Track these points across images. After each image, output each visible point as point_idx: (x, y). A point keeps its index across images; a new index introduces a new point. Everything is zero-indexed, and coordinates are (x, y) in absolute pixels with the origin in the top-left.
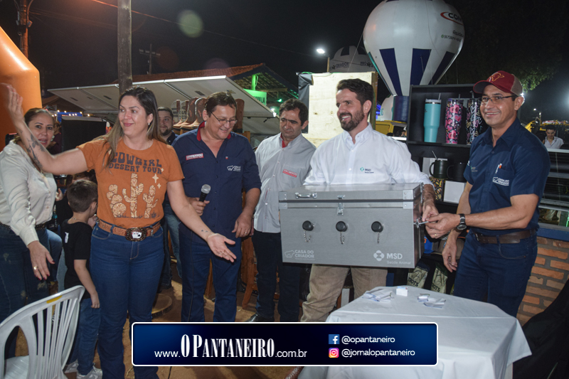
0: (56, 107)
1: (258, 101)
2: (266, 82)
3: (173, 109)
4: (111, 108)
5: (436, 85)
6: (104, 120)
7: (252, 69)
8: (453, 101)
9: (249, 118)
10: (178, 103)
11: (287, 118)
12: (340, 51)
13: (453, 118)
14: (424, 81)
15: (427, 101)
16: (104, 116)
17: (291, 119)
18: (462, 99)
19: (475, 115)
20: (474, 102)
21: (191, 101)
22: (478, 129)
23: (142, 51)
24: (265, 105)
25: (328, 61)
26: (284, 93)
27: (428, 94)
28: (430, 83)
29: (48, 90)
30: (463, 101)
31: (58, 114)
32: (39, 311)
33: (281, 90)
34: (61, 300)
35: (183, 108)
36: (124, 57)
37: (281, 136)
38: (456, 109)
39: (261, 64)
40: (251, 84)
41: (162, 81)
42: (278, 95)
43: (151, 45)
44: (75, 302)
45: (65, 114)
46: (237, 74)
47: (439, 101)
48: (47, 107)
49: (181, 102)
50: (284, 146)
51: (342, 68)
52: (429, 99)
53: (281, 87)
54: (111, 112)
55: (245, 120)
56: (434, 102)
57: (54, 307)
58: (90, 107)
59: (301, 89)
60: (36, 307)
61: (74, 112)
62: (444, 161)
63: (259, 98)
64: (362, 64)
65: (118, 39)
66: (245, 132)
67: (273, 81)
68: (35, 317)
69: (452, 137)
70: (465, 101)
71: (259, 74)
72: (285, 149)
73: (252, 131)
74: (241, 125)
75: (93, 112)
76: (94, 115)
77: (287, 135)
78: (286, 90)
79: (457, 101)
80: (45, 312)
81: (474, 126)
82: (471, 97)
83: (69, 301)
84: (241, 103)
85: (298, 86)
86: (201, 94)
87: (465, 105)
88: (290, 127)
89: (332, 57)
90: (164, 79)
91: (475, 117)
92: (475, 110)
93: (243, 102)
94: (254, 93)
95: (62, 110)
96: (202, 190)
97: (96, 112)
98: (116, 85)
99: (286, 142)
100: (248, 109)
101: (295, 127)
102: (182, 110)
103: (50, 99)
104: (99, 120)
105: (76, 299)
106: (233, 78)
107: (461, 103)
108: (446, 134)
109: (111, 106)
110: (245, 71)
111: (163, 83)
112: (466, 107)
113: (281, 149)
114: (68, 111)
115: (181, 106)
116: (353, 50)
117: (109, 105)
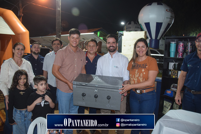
2: (103, 34)
7: (98, 30)
12: (128, 23)
25: (125, 27)
39: (101, 28)
40: (97, 35)
43: (62, 22)
46: (92, 31)
64: (136, 27)
65: (56, 20)
71: (100, 31)
110: (95, 30)
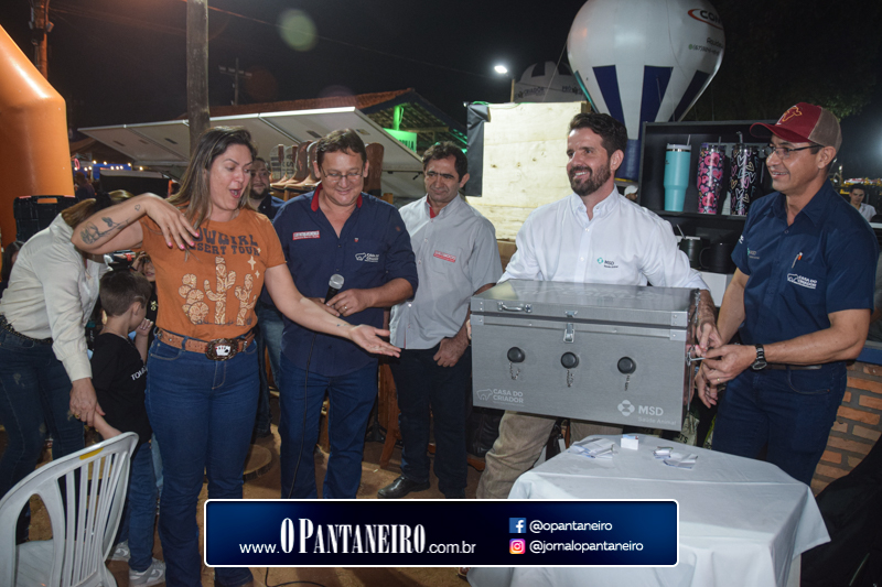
0: (90, 155)
1: (404, 146)
2: (416, 117)
3: (273, 159)
4: (177, 158)
5: (679, 122)
6: (166, 177)
7: (394, 97)
8: (710, 148)
9: (390, 172)
10: (281, 149)
11: (438, 171)
12: (531, 69)
13: (710, 174)
14: (662, 117)
15: (669, 147)
16: (166, 170)
17: (443, 172)
18: (723, 144)
19: (744, 169)
20: (743, 149)
21: (301, 146)
22: (748, 191)
23: (224, 69)
24: (414, 152)
25: (513, 84)
26: (444, 134)
27: (670, 136)
28: (671, 120)
29: (79, 130)
30: (724, 147)
31: (94, 167)
32: (68, 471)
33: (439, 129)
34: (102, 454)
35: (288, 157)
36: (197, 79)
37: (428, 200)
38: (715, 160)
39: (409, 89)
40: (392, 120)
41: (256, 115)
42: (433, 137)
43: (237, 60)
44: (123, 457)
45: (105, 167)
46: (370, 105)
47: (688, 147)
48: (77, 155)
49: (286, 148)
50: (433, 215)
51: (534, 96)
52: (672, 144)
53: (439, 125)
54: (176, 163)
55: (385, 177)
56: (680, 148)
57: (91, 465)
58: (143, 156)
59: (471, 128)
60: (65, 465)
61: (119, 163)
62: (695, 241)
63: (406, 142)
64: (565, 89)
65: (187, 50)
66: (385, 194)
67: (427, 116)
68: (62, 481)
69: (708, 204)
70: (729, 148)
71: (405, 104)
72: (435, 220)
73: (396, 193)
74: (379, 185)
75: (149, 163)
76: (149, 169)
77: (439, 197)
78: (446, 130)
79: (715, 147)
80: (78, 472)
81: (743, 186)
82: (739, 141)
83: (114, 455)
84: (378, 149)
85: (466, 123)
86: (316, 136)
87: (728, 153)
88: (443, 185)
89: (518, 80)
90: (259, 112)
91: (744, 173)
92: (744, 162)
93: (382, 148)
94: (398, 134)
95: (100, 161)
96: (330, 283)
97: (155, 163)
98: (184, 122)
99: (435, 209)
100: (389, 159)
101: (449, 183)
102: (286, 160)
103: (82, 144)
104: (158, 175)
105: (125, 453)
106: (365, 111)
107: (722, 150)
108: (698, 198)
109: (177, 155)
110: (383, 100)
111: (258, 118)
112: (730, 156)
113: (428, 220)
114: (110, 163)
115: (286, 154)
116: (551, 69)
117: (174, 153)
